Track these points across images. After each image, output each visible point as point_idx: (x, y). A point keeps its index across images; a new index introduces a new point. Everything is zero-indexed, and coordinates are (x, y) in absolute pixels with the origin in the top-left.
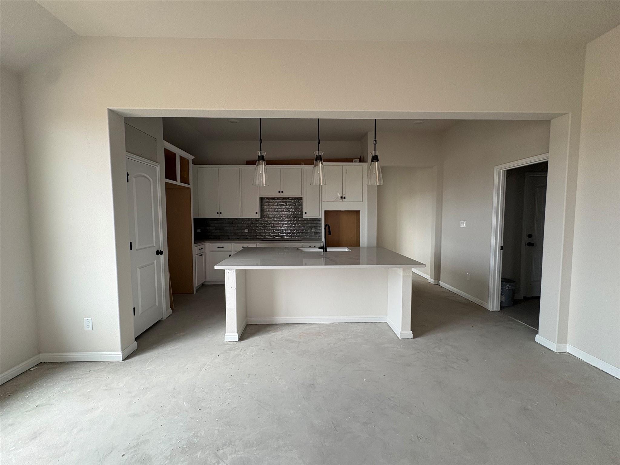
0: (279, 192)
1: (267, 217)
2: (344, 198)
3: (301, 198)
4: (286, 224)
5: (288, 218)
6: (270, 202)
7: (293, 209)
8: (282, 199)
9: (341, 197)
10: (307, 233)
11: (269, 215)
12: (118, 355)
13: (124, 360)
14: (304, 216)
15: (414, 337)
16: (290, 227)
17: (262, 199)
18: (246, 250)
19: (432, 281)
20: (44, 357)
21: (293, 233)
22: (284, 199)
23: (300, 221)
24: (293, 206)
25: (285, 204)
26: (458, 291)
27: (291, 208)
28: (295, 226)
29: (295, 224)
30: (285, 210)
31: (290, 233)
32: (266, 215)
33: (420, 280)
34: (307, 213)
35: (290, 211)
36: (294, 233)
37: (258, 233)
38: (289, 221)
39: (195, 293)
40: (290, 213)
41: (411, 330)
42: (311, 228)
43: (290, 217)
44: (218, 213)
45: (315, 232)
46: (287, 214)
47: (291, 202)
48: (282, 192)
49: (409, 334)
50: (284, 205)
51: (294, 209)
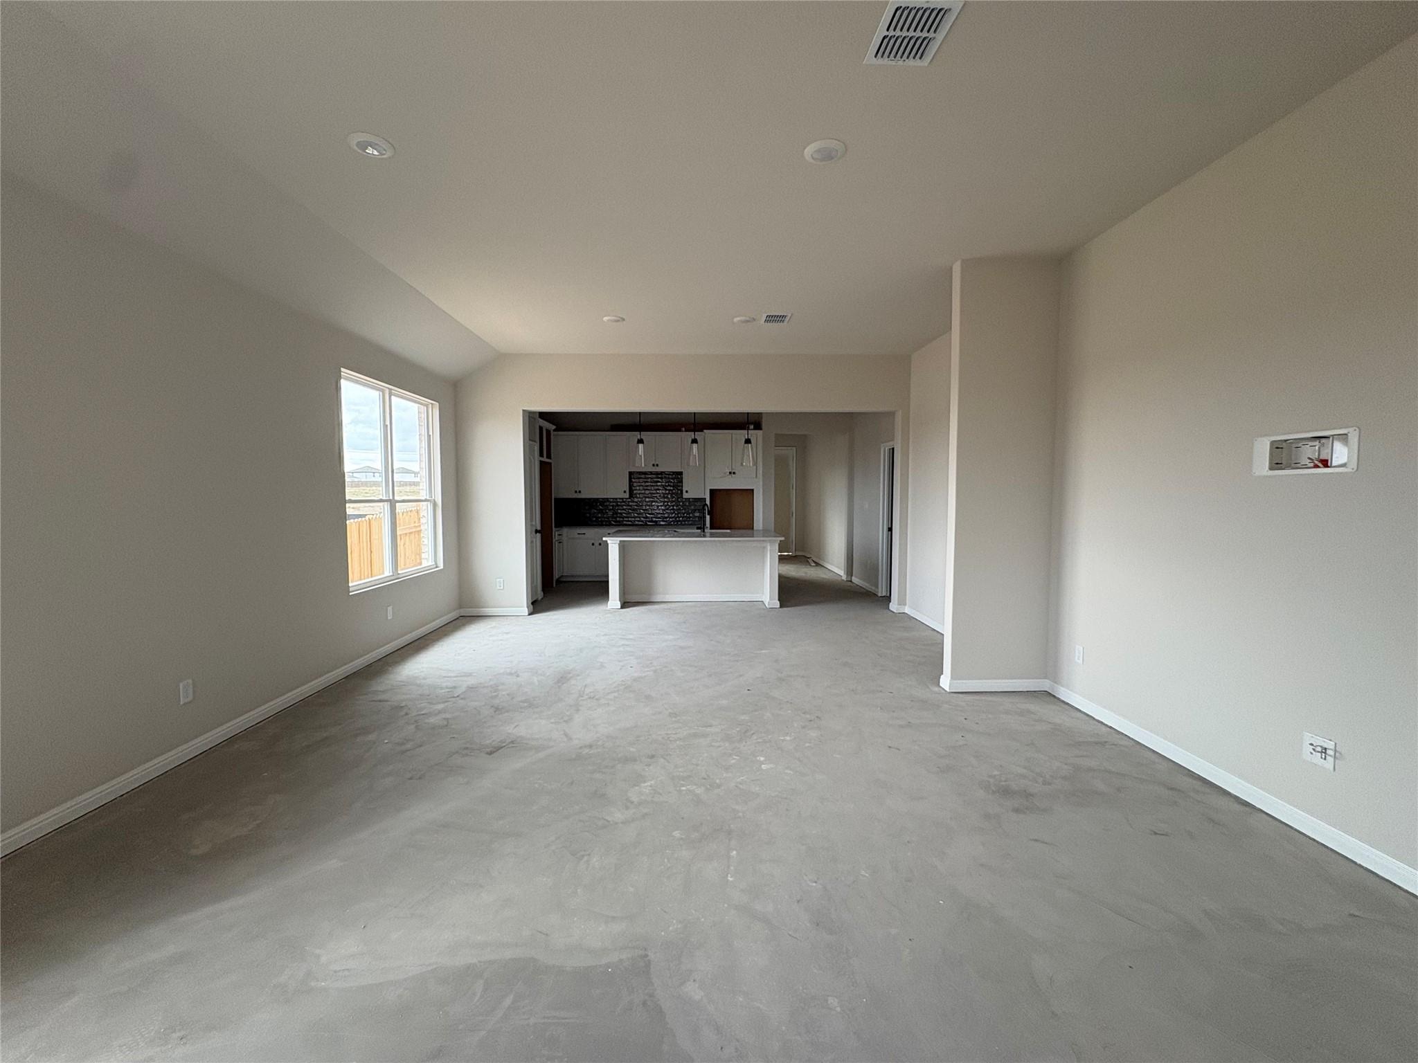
0: (654, 465)
1: (637, 497)
2: (734, 473)
3: (681, 473)
4: (661, 506)
5: (664, 497)
6: (641, 478)
7: (671, 486)
8: (657, 473)
9: (730, 473)
10: (690, 517)
11: (639, 494)
12: (526, 611)
13: (529, 615)
14: (685, 496)
15: (781, 606)
16: (667, 509)
17: (631, 473)
18: (620, 531)
19: (844, 578)
20: (463, 612)
21: (670, 518)
22: (659, 474)
23: (680, 502)
24: (671, 482)
25: (660, 480)
26: (867, 585)
27: (669, 485)
28: (673, 509)
29: (673, 506)
30: (660, 488)
31: (666, 518)
32: (636, 494)
33: (836, 578)
34: (689, 491)
35: (666, 490)
36: (672, 518)
37: (626, 517)
38: (666, 502)
39: (554, 585)
40: (667, 492)
41: (779, 600)
42: (694, 511)
43: (667, 498)
44: (576, 492)
45: (699, 517)
46: (663, 493)
47: (669, 478)
48: (657, 465)
49: (777, 604)
50: (659, 482)
51: (673, 486)
